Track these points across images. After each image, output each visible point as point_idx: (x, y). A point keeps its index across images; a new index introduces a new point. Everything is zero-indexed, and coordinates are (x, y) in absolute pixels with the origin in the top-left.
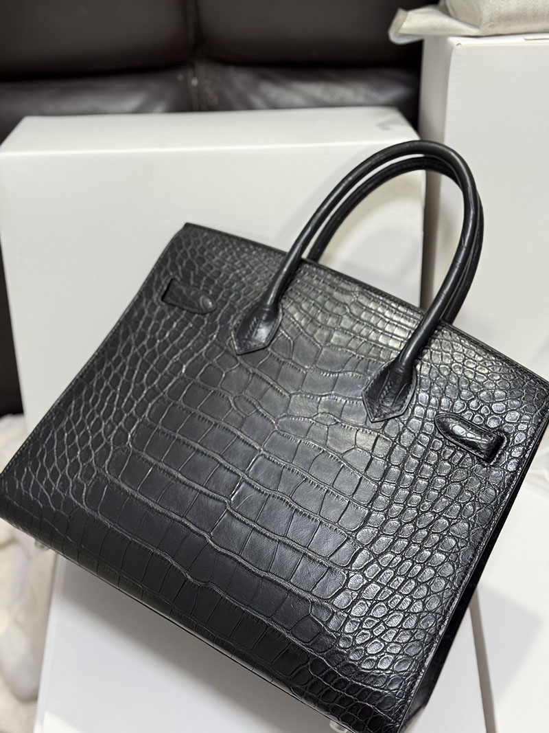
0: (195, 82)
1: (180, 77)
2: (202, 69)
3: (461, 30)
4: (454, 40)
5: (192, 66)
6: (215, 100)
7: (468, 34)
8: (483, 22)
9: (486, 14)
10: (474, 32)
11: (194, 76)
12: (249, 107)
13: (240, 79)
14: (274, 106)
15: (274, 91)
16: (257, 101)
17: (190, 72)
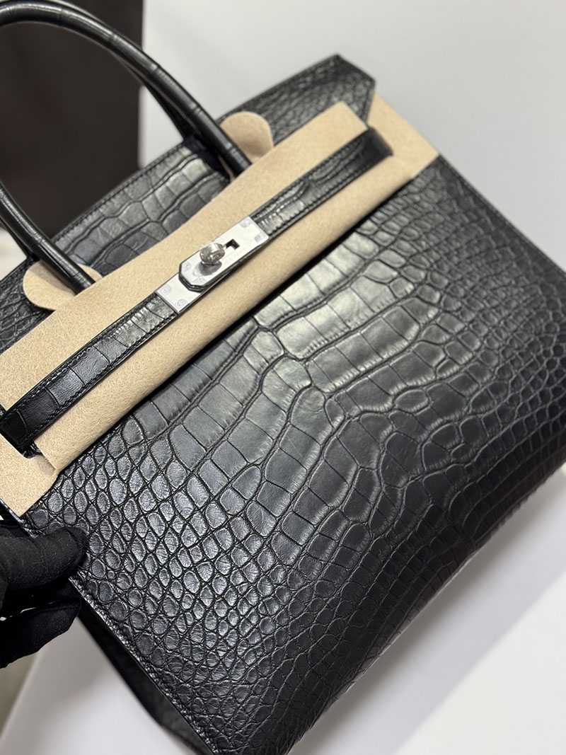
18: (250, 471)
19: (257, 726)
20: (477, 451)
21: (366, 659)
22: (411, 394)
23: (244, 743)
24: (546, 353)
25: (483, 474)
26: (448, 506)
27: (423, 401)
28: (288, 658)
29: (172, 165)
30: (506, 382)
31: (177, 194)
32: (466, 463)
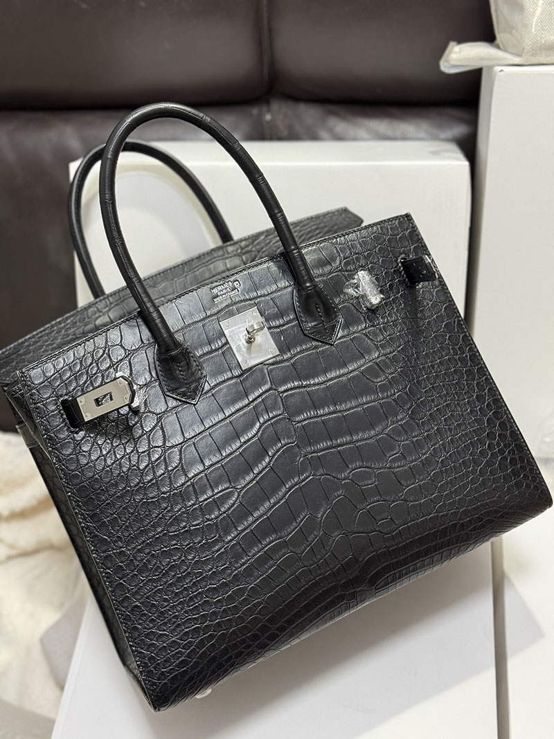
0: (268, 117)
1: (255, 111)
2: (276, 106)
3: (504, 59)
4: (498, 69)
5: (268, 102)
6: (285, 133)
7: (512, 63)
8: (525, 51)
9: (528, 43)
10: (517, 60)
11: (269, 111)
12: (314, 137)
13: (309, 114)
14: (338, 138)
15: (340, 126)
16: (323, 133)
17: (265, 108)
18: (231, 491)
19: (177, 670)
20: (397, 528)
21: (269, 650)
22: (365, 471)
23: (166, 678)
24: (473, 472)
25: (396, 545)
26: (363, 561)
27: (370, 479)
28: (214, 631)
29: (204, 261)
30: (436, 484)
31: (214, 273)
32: (386, 534)
